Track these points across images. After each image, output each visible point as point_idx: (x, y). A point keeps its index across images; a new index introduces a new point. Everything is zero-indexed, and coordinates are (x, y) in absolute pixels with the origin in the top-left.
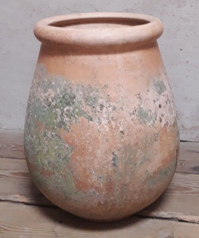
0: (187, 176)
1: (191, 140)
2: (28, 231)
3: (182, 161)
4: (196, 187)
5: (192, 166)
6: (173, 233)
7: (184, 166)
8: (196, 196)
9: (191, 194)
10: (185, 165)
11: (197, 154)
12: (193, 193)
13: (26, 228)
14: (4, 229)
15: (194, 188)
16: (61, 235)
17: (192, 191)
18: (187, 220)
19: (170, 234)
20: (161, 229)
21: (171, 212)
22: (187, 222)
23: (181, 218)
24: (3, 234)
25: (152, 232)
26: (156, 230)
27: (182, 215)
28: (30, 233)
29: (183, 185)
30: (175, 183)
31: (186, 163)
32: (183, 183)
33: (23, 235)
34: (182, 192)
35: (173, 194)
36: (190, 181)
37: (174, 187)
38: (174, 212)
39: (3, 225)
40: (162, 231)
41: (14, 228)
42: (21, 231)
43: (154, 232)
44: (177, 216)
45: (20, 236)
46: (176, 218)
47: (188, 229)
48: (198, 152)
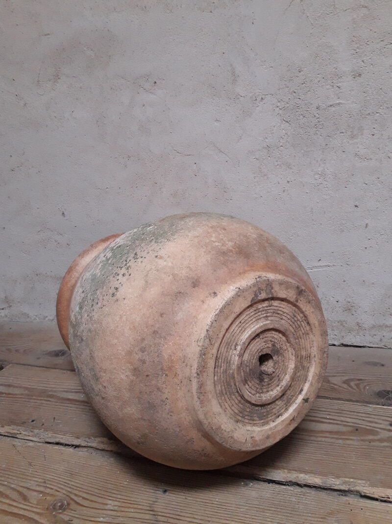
0: (371, 408)
1: (372, 345)
2: (112, 508)
3: (359, 380)
4: (384, 429)
5: (377, 388)
7: (363, 390)
8: (387, 447)
9: (377, 443)
10: (364, 388)
11: (382, 368)
12: (381, 440)
13: (110, 502)
14: (76, 503)
15: (382, 431)
16: (163, 519)
17: (378, 437)
18: (376, 496)
20: (331, 513)
21: (346, 479)
22: (377, 500)
23: (365, 491)
24: (73, 512)
25: (316, 520)
26: (322, 516)
27: (366, 487)
28: (115, 512)
29: (363, 425)
30: (349, 420)
31: (366, 384)
32: (363, 420)
33: (104, 516)
34: (362, 438)
35: (348, 442)
36: (374, 418)
37: (349, 429)
38: (352, 480)
39: (76, 495)
40: (334, 519)
41: (92, 501)
42: (101, 506)
43: (319, 520)
44: (358, 488)
45: (99, 518)
46: (358, 492)
47: (379, 516)
48: (383, 365)
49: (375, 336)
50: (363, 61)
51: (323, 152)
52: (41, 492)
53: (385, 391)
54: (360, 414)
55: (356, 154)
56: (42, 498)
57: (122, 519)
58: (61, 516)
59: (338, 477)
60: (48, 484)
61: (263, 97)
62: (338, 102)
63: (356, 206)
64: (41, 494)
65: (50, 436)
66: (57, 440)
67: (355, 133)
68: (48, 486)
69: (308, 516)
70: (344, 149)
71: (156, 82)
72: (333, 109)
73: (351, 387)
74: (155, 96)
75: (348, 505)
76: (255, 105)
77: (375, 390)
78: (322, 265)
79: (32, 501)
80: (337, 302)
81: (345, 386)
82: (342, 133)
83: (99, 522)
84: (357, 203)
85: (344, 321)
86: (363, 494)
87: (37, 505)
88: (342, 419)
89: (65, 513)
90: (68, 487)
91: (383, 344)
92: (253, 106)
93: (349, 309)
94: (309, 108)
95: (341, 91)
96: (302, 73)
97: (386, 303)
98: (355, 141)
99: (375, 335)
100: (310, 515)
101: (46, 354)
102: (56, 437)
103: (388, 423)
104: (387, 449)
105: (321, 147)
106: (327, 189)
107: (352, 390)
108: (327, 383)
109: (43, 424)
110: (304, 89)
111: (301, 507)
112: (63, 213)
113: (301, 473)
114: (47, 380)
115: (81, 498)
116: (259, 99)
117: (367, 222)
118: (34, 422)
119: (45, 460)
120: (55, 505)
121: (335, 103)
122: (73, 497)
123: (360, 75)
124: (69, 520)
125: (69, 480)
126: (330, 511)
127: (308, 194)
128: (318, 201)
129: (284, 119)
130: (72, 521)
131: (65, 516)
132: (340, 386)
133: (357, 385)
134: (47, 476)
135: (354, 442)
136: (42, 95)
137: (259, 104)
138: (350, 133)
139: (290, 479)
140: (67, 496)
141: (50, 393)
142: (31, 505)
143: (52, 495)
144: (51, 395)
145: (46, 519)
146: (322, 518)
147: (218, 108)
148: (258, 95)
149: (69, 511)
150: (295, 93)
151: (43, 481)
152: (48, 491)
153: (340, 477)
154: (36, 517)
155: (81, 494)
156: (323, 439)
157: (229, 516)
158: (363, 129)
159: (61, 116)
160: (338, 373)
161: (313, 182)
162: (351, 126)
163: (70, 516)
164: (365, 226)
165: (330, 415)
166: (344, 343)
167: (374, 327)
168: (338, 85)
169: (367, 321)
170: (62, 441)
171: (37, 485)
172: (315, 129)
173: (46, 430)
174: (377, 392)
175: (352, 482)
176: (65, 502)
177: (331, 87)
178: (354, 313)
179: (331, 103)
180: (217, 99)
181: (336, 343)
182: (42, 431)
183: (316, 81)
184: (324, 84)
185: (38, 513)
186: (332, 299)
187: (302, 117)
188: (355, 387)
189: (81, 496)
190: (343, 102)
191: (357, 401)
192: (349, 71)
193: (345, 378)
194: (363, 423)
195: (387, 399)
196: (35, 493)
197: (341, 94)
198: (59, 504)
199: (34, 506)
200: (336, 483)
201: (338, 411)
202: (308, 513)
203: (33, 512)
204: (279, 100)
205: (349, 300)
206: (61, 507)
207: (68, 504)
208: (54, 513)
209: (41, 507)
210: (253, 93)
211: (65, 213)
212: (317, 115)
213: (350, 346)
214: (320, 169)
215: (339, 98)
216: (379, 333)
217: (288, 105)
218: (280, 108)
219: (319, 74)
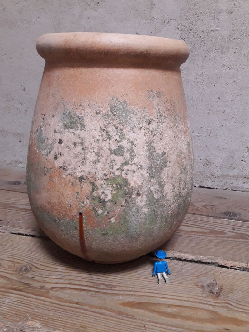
0: (220, 221)
1: (218, 187)
2: (61, 271)
3: (212, 206)
4: (229, 232)
5: (223, 211)
6: (215, 280)
7: (215, 211)
8: (232, 240)
9: (226, 239)
10: (216, 210)
11: (225, 200)
12: (228, 237)
14: (36, 267)
15: (228, 232)
17: (226, 235)
18: (227, 266)
19: (212, 281)
20: (202, 274)
21: (210, 257)
22: (228, 268)
23: (221, 263)
24: (34, 272)
25: (193, 277)
26: (197, 276)
27: (222, 260)
28: (64, 273)
29: (217, 229)
30: (208, 226)
31: (216, 208)
32: (217, 226)
33: (56, 275)
34: (217, 236)
35: (209, 238)
36: (223, 226)
37: (209, 231)
38: (213, 257)
39: (35, 263)
40: (204, 277)
41: (47, 267)
42: (54, 270)
43: (195, 278)
44: (217, 261)
45: (53, 276)
46: (216, 263)
47: (231, 276)
48: (226, 199)
49: (221, 182)
50: (234, 4)
51: (203, 61)
52: (11, 261)
53: (228, 212)
54: (214, 223)
55: (223, 64)
56: (12, 264)
57: (68, 277)
58: (26, 275)
59: (205, 255)
60: (15, 256)
61: (169, 20)
62: (216, 29)
63: (219, 98)
64: (10, 262)
65: (14, 230)
66: (19, 232)
67: (224, 50)
68: (15, 257)
69: (188, 276)
70: (217, 60)
71: (98, 3)
72: (213, 33)
73: (208, 209)
74: (97, 12)
75: (212, 270)
76: (163, 25)
77: (222, 211)
78: (194, 135)
79: (4, 266)
80: (200, 159)
81: (204, 208)
82: (217, 50)
83: (53, 278)
84: (220, 96)
85: (203, 172)
86: (220, 264)
87: (8, 268)
88: (204, 225)
89: (28, 273)
90: (29, 258)
91: (225, 187)
92: (162, 26)
93: (207, 164)
94: (197, 31)
95: (219, 22)
96: (196, 7)
97: (230, 162)
98: (224, 56)
100: (189, 275)
101: (7, 183)
102: (18, 230)
103: (232, 228)
104: (232, 242)
105: (203, 58)
106: (203, 85)
107: (208, 210)
108: (193, 206)
109: (9, 223)
110: (196, 18)
111: (184, 271)
112: (24, 89)
113: (182, 253)
114: (9, 198)
115: (39, 265)
116: (166, 22)
117: (225, 109)
118: (2, 221)
119: (12, 243)
120: (21, 268)
121: (214, 29)
122: (33, 264)
123: (232, 13)
124: (32, 277)
125: (30, 255)
126: (201, 273)
127: (191, 88)
128: (197, 93)
129: (181, 37)
130: (34, 278)
131: (29, 275)
132: (201, 208)
133: (211, 208)
134: (14, 252)
135: (213, 237)
136: (17, 4)
137: (166, 25)
138: (221, 50)
139: (176, 256)
140: (29, 263)
141: (12, 205)
142: (4, 268)
143: (18, 263)
144: (12, 206)
145: (16, 277)
146: (196, 277)
147: (139, 25)
148: (166, 19)
149: (32, 272)
150: (190, 20)
151: (11, 255)
152: (15, 260)
153: (206, 255)
154: (8, 276)
155: (39, 262)
156: (194, 236)
157: (139, 275)
158: (230, 49)
159: (29, 20)
160: (199, 201)
161: (195, 81)
162: (222, 46)
163: (33, 275)
164: (223, 111)
165: (196, 223)
166: (202, 186)
167: (221, 176)
168: (217, 18)
169: (217, 172)
170: (23, 233)
171: (7, 257)
172: (199, 46)
173: (11, 226)
174: (223, 212)
175: (213, 258)
176: (28, 267)
177: (213, 19)
178: (210, 167)
179: (212, 29)
180: (139, 19)
181: (196, 185)
182: (9, 226)
183: (204, 13)
184: (209, 16)
185: (10, 273)
186: (197, 157)
187: (192, 36)
188: (210, 209)
189: (39, 264)
190: (220, 29)
191: (212, 217)
192: (225, 9)
193: (204, 204)
194: (216, 228)
195: (230, 216)
196: (6, 262)
197: (219, 24)
198: (24, 268)
199: (6, 269)
200: (203, 258)
201: (201, 221)
202: (188, 274)
203: (6, 272)
204: (179, 24)
205: (208, 158)
206: (26, 270)
207: (31, 268)
208: (21, 273)
209: (11, 270)
210: (163, 18)
211: (26, 89)
212: (202, 36)
213: (205, 187)
214: (200, 72)
215: (217, 26)
216: (224, 180)
217: (185, 28)
218: (179, 29)
219: (206, 9)
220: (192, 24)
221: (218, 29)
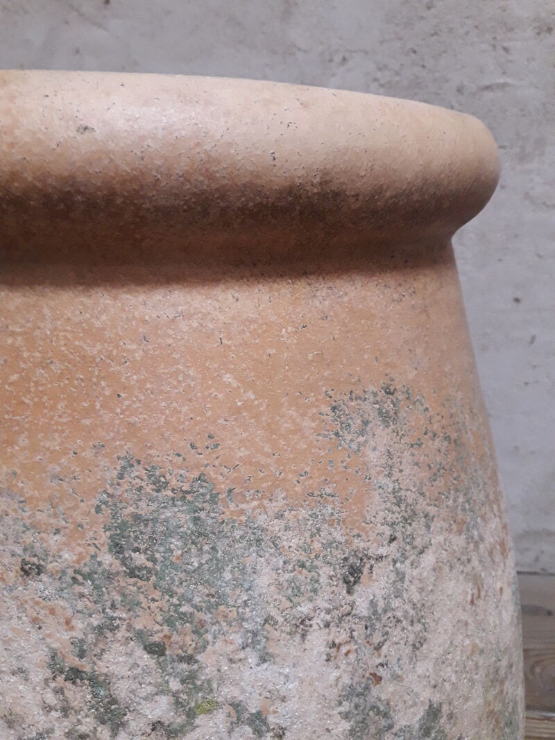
49: (526, 553)
55: (526, 194)
61: (347, 55)
62: (501, 81)
63: (517, 300)
67: (528, 150)
72: (491, 95)
74: (105, 33)
76: (327, 72)
84: (519, 295)
91: (540, 566)
92: (324, 74)
94: (441, 89)
95: (510, 58)
96: (433, 10)
98: (527, 166)
99: (527, 549)
110: (435, 48)
116: (338, 58)
117: (534, 332)
121: (495, 82)
123: (549, 30)
137: (336, 72)
138: (518, 150)
148: (337, 51)
150: (415, 52)
158: (546, 144)
162: (523, 135)
164: (530, 340)
167: (525, 534)
168: (505, 44)
177: (490, 48)
179: (487, 83)
180: (247, 50)
183: (461, 31)
184: (477, 39)
190: (513, 82)
192: (528, 18)
197: (509, 64)
204: (381, 65)
210: (326, 46)
215: (504, 73)
216: (534, 547)
217: (398, 78)
218: (382, 82)
219: (468, 17)
220: (423, 66)
221: (509, 81)
